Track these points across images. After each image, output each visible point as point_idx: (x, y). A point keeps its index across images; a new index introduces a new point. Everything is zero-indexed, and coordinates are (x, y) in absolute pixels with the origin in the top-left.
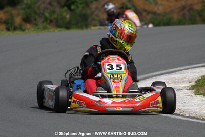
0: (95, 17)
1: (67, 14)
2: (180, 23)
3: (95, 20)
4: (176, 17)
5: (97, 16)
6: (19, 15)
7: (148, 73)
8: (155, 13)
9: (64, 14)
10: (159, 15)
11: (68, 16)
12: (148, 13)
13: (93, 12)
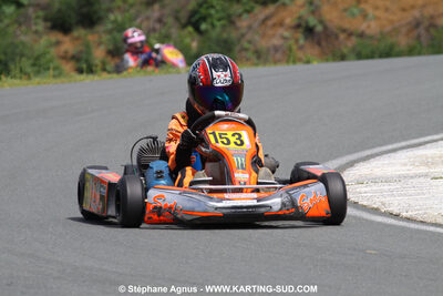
0: (246, 45)
1: (193, 40)
2: (411, 52)
3: (246, 50)
4: (403, 41)
5: (250, 42)
6: (100, 44)
7: (373, 147)
8: (362, 35)
9: (187, 40)
10: (371, 37)
11: (194, 45)
12: (350, 34)
13: (243, 35)
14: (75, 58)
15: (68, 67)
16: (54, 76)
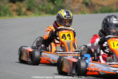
14: (17, 11)
15: (14, 13)
16: (9, 16)
